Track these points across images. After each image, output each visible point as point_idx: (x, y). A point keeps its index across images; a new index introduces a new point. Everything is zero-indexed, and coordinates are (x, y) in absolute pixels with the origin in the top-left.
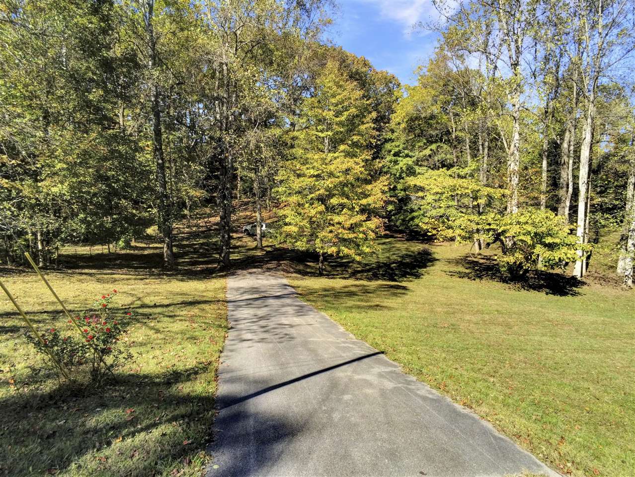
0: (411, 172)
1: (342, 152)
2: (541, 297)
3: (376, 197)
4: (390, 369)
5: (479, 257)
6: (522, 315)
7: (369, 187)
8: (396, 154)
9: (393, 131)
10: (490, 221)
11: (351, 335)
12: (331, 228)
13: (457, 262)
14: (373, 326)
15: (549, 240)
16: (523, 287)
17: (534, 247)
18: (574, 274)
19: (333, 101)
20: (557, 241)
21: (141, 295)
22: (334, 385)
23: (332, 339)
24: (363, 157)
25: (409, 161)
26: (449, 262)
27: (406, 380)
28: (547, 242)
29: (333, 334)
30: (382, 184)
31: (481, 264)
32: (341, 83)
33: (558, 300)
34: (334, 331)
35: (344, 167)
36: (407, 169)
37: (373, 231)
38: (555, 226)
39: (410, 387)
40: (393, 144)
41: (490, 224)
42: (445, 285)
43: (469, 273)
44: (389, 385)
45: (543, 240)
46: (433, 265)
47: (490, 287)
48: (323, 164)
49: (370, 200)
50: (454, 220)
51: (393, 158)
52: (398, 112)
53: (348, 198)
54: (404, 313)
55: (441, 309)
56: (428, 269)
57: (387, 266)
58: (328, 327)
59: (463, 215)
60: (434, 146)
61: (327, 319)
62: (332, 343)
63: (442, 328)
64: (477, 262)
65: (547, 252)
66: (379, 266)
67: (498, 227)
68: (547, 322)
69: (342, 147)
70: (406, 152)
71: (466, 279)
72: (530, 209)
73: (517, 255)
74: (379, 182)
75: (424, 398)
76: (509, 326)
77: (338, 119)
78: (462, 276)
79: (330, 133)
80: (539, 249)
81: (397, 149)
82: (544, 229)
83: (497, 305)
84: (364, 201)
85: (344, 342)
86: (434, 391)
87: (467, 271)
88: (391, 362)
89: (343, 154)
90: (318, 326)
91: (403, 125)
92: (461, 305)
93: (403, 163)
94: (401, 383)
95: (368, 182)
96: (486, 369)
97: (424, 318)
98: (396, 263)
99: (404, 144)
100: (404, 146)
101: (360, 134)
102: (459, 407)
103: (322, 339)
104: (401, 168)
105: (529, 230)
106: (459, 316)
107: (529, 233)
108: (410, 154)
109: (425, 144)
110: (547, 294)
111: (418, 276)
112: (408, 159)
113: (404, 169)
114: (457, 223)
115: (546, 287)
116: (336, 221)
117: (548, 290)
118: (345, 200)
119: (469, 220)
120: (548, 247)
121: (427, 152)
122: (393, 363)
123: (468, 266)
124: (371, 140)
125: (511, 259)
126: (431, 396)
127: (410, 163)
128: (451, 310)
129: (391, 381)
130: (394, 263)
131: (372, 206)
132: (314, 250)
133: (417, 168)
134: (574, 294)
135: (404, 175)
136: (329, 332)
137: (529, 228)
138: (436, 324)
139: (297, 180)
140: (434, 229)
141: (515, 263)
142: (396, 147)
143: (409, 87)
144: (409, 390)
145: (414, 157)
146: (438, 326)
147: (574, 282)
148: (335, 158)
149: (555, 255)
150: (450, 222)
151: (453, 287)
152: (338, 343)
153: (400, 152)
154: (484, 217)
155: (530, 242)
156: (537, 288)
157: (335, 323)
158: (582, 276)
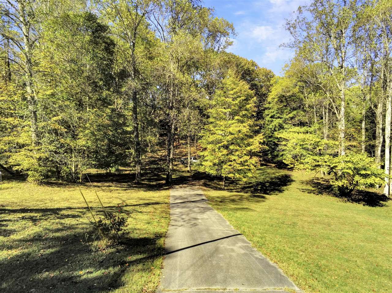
0: (281, 127)
1: (236, 120)
2: (360, 207)
3: (255, 146)
4: (246, 244)
5: (322, 180)
6: (341, 218)
7: (251, 140)
8: (272, 117)
9: (269, 103)
10: (326, 160)
11: (232, 227)
12: (230, 163)
13: (308, 183)
14: (246, 222)
15: (363, 172)
16: (348, 200)
17: (354, 176)
18: (384, 193)
19: (232, 92)
20: (369, 172)
21: (125, 199)
22: (217, 250)
23: (221, 228)
24: (248, 123)
25: (280, 121)
26: (302, 183)
27: (251, 250)
28: (362, 173)
29: (223, 226)
30: (259, 138)
31: (322, 184)
32: (236, 82)
33: (370, 210)
34: (223, 224)
35: (237, 129)
36: (279, 126)
37: (253, 165)
38: (367, 164)
39: (252, 253)
40: (270, 111)
41: (326, 162)
42: (299, 198)
43: (314, 190)
44: (243, 252)
45: (359, 172)
46: (290, 184)
47: (327, 199)
48: (225, 127)
49: (252, 147)
50: (304, 159)
51: (270, 119)
52: (273, 92)
53: (240, 146)
54: (267, 215)
55: (291, 213)
56: (288, 187)
57: (262, 184)
58: (221, 222)
59: (310, 156)
60: (295, 112)
61: (221, 217)
62: (221, 230)
63: (286, 224)
64: (319, 183)
65: (362, 179)
66: (258, 184)
67: (331, 164)
68: (355, 224)
69: (236, 118)
70: (278, 115)
71: (312, 194)
72: (352, 153)
73: (343, 181)
74: (258, 137)
75: (257, 258)
76: (329, 225)
77: (234, 102)
78: (310, 192)
79: (229, 110)
80: (357, 178)
81: (273, 114)
82: (360, 166)
83: (327, 212)
84: (249, 148)
85: (227, 230)
86: (263, 256)
87: (313, 189)
88: (248, 241)
89: (237, 121)
90: (216, 221)
91: (276, 100)
92: (304, 211)
93: (276, 122)
94: (248, 251)
95: (251, 137)
96: (301, 248)
97: (278, 218)
98: (269, 183)
99: (277, 110)
100: (277, 112)
101: (246, 110)
102: (271, 263)
103: (217, 228)
104: (275, 125)
105: (350, 166)
106: (300, 218)
107: (350, 168)
108: (280, 116)
109: (290, 110)
110: (364, 205)
111: (281, 191)
112: (279, 119)
113: (277, 125)
114: (306, 160)
115: (364, 200)
116: (233, 159)
117: (364, 203)
118: (238, 148)
119: (313, 159)
120: (363, 176)
121: (291, 115)
122: (249, 242)
123: (313, 185)
124: (253, 113)
125: (340, 184)
126: (260, 258)
127: (281, 122)
128: (297, 214)
129: (244, 250)
130: (267, 182)
131: (253, 151)
132: (220, 175)
133: (284, 124)
134: (382, 206)
135: (277, 129)
136: (221, 224)
137: (350, 165)
138: (284, 222)
139: (211, 136)
140: (292, 164)
141: (343, 186)
142: (272, 112)
143: (279, 77)
144: (251, 254)
145: (283, 118)
146: (285, 223)
147: (384, 198)
148: (233, 124)
149: (368, 181)
150: (302, 160)
151: (303, 199)
152: (225, 231)
153: (274, 115)
154: (322, 158)
155: (352, 173)
156: (358, 201)
157: (225, 219)
158: (389, 195)
